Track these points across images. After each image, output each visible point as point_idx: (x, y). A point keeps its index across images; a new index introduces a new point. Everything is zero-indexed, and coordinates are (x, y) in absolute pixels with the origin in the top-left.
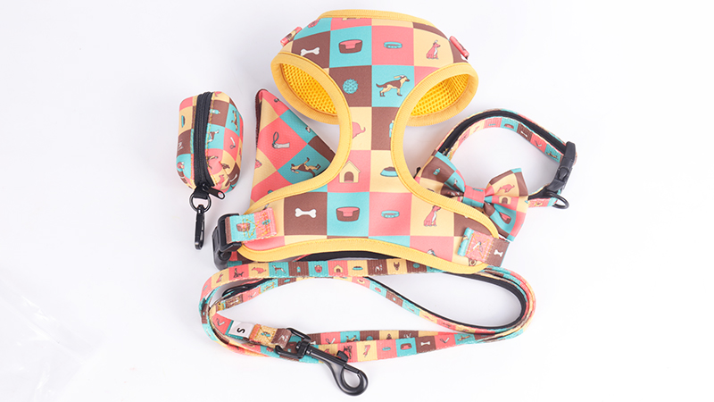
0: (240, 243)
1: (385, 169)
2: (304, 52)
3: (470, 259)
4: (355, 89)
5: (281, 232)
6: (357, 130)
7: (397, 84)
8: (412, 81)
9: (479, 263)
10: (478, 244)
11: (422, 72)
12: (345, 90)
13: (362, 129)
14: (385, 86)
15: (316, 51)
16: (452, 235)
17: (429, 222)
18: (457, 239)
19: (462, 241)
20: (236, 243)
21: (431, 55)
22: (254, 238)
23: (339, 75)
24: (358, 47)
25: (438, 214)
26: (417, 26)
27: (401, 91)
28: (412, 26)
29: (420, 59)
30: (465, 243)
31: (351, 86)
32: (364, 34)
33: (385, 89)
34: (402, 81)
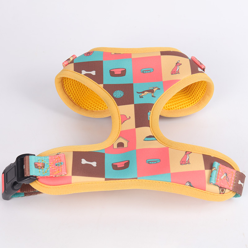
0: (36, 177)
1: (147, 137)
2: (84, 72)
3: (220, 187)
4: (122, 95)
5: (70, 173)
6: (124, 119)
7: (152, 91)
8: (162, 89)
9: (227, 191)
10: (225, 175)
11: (168, 84)
12: (115, 96)
13: (128, 117)
14: (143, 92)
15: (93, 73)
16: (204, 169)
17: (184, 162)
18: (207, 172)
19: (212, 172)
20: (32, 176)
21: (174, 72)
22: (48, 175)
23: (110, 89)
24: (123, 73)
25: (190, 157)
26: (163, 53)
27: (155, 94)
28: (160, 54)
29: (166, 76)
30: (215, 173)
31: (119, 94)
32: (127, 65)
33: (143, 94)
34: (155, 90)
